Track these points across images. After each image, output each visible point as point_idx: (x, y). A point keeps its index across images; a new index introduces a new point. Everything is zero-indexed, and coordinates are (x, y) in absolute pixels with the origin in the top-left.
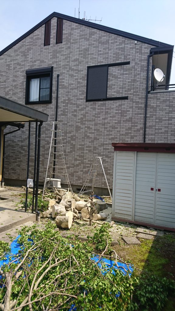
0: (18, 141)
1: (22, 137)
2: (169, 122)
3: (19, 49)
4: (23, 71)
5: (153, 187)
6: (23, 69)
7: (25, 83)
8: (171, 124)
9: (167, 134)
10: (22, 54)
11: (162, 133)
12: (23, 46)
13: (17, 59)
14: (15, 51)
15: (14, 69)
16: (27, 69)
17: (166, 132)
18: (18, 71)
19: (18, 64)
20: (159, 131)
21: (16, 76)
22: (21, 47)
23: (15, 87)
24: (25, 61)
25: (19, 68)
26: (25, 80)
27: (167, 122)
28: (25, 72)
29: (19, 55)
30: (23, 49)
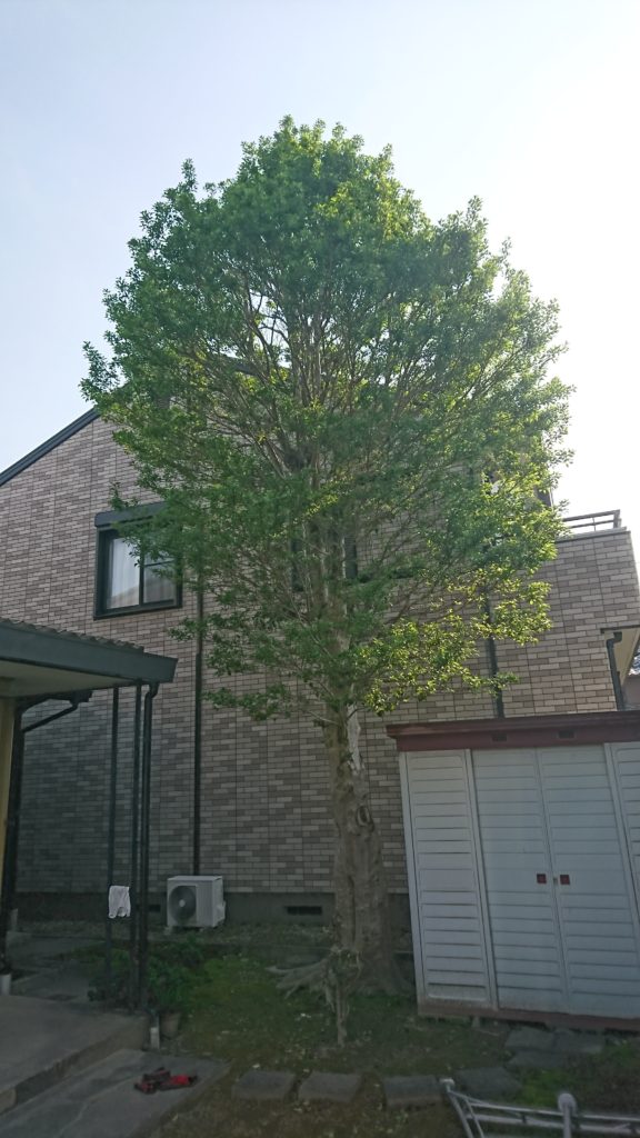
0: (68, 745)
1: (82, 729)
2: (569, 635)
3: (72, 454)
4: (86, 518)
5: (541, 873)
6: (85, 513)
7: (94, 552)
8: (576, 641)
9: (568, 677)
10: (83, 469)
11: (550, 673)
12: (83, 445)
13: (66, 485)
14: (61, 461)
15: (57, 513)
16: (99, 511)
17: (566, 669)
18: (70, 519)
19: (73, 499)
20: (542, 667)
21: (62, 535)
22: (77, 450)
23: (61, 566)
24: (91, 487)
25: (74, 511)
26: (94, 544)
27: (563, 636)
28: (93, 519)
29: (73, 472)
30: (85, 455)
